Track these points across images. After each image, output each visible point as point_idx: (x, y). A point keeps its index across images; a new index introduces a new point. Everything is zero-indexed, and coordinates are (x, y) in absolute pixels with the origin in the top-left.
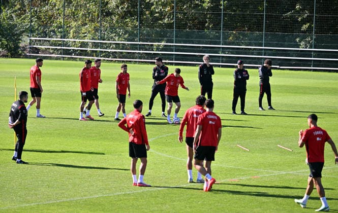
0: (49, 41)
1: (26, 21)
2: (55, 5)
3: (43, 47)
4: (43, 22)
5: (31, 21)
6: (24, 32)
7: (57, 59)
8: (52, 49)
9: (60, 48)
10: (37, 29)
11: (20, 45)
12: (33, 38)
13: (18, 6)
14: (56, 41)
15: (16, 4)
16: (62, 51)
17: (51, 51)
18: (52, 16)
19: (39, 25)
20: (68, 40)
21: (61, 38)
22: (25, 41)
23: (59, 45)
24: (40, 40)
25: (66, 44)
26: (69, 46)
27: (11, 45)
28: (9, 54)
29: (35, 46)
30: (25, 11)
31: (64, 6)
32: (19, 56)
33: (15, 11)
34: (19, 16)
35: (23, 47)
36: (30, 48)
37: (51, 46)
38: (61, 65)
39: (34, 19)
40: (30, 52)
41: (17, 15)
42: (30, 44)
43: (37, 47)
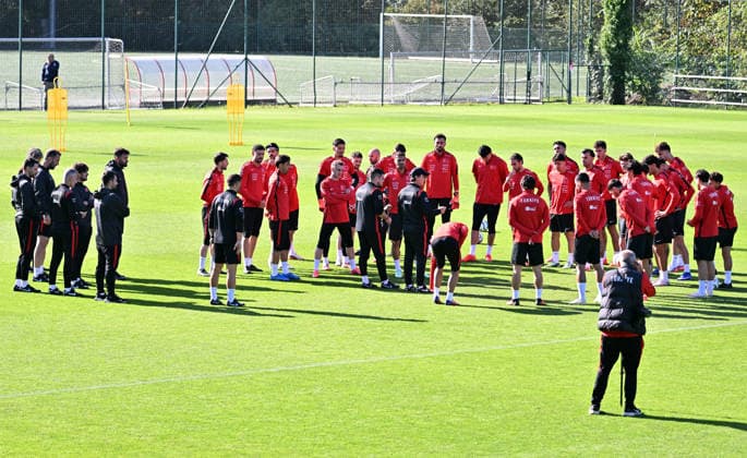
0: (705, 80)
1: (671, 49)
2: (716, 25)
3: (696, 89)
4: (696, 51)
5: (679, 50)
6: (667, 65)
7: (717, 107)
8: (710, 93)
9: (722, 90)
10: (688, 62)
11: (662, 86)
12: (680, 76)
13: (659, 27)
14: (716, 80)
15: (655, 22)
16: (725, 96)
17: (709, 96)
18: (712, 41)
19: (691, 56)
20: (734, 78)
21: (724, 75)
22: (669, 79)
23: (722, 86)
24: (691, 79)
25: (731, 85)
26: (736, 88)
27: (647, 85)
28: (645, 100)
29: (683, 88)
30: (669, 33)
31: (729, 27)
32: (659, 103)
33: (654, 34)
34: (660, 41)
35: (665, 90)
36: (677, 90)
37: (708, 87)
38: (723, 118)
39: (684, 47)
40: (676, 97)
41: (656, 41)
42: (676, 84)
43: (687, 88)
